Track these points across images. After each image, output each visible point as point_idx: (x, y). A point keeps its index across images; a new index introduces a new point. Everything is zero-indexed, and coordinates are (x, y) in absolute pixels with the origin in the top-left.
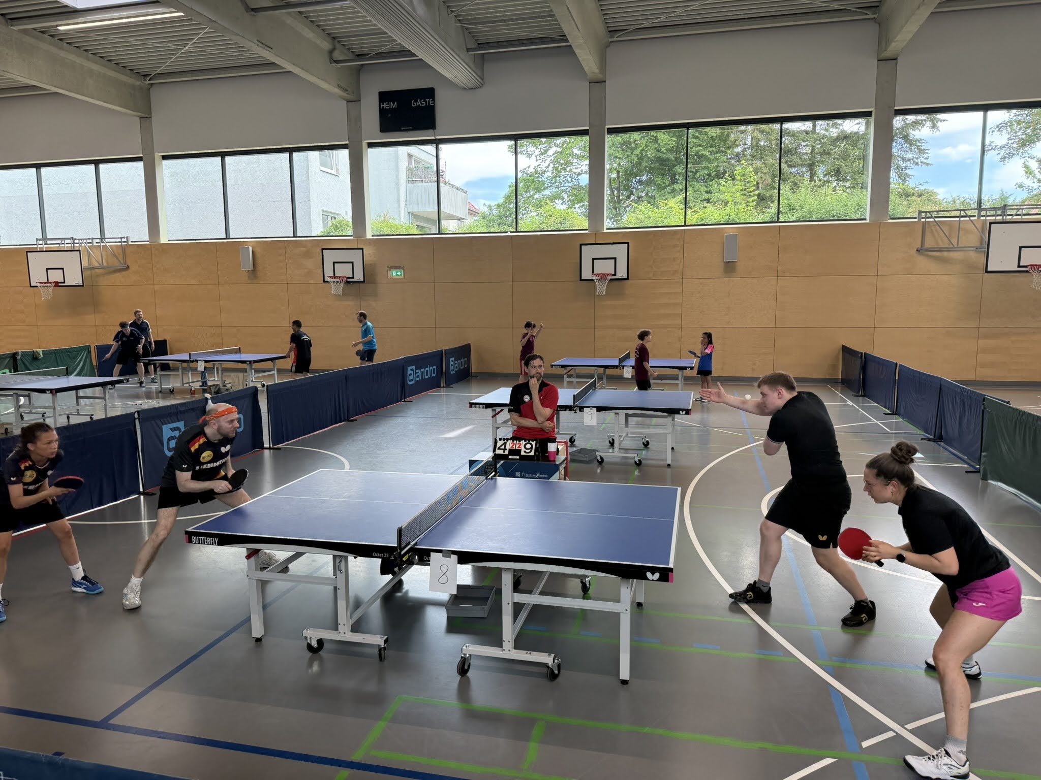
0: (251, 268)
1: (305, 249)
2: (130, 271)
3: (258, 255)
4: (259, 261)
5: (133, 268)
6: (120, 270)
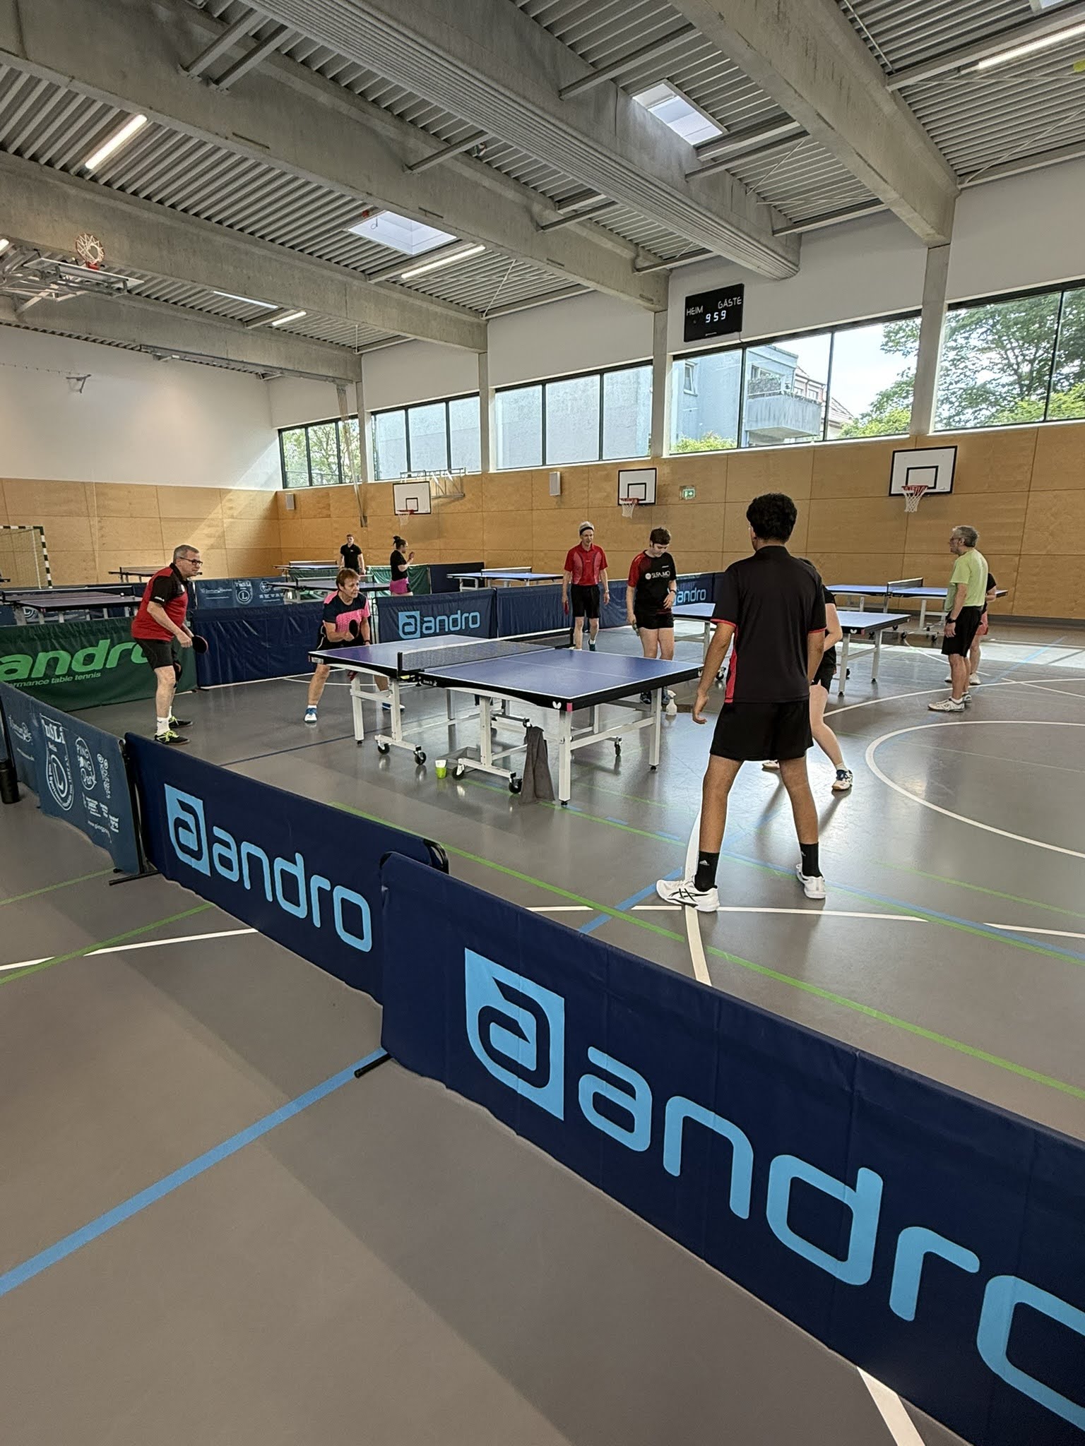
0: (559, 494)
1: (605, 472)
2: (466, 499)
3: (566, 480)
4: (566, 486)
5: (467, 497)
6: (458, 499)
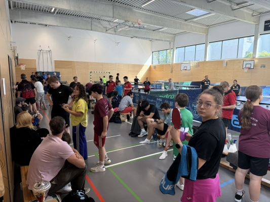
0: (226, 66)
2: (199, 67)
3: (228, 63)
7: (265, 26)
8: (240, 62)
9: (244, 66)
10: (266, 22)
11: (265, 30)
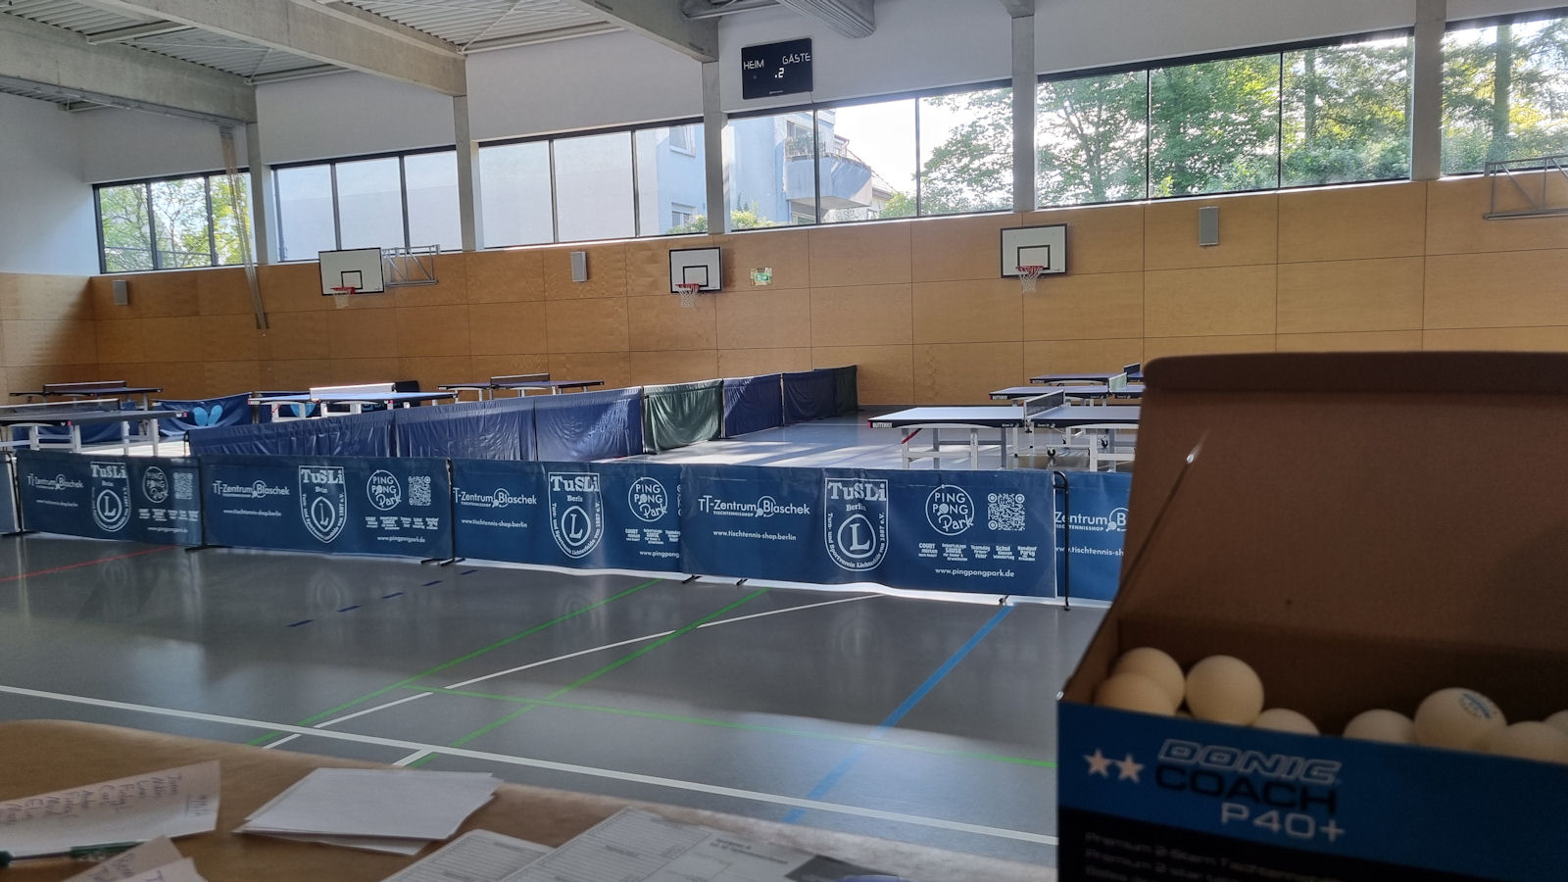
1: (650, 253)
3: (593, 263)
4: (593, 270)
7: (746, 73)
8: (653, 259)
9: (677, 279)
10: (748, 54)
11: (747, 95)
